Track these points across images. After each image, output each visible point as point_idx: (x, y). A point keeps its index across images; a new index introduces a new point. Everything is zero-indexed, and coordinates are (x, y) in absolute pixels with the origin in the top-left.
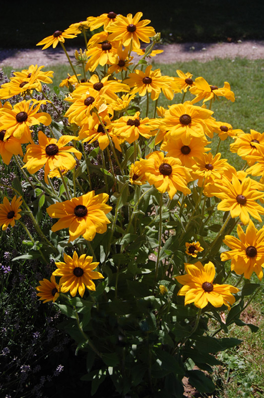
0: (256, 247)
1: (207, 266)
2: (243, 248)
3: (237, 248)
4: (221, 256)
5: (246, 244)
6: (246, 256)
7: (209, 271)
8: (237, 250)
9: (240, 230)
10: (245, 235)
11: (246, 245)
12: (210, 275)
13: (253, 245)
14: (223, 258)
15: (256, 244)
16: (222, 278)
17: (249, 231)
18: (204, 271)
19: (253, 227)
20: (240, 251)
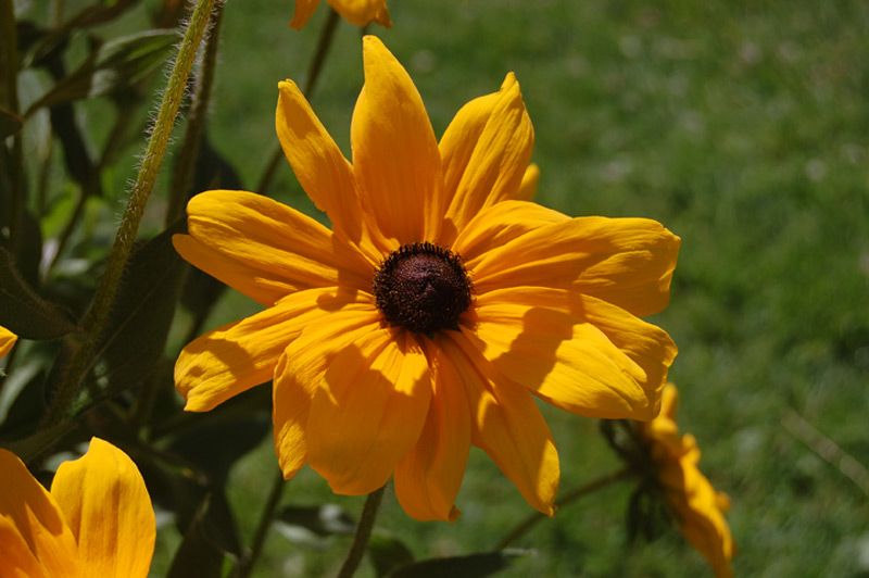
0: (458, 246)
1: (79, 480)
2: (353, 278)
3: (303, 282)
4: (180, 373)
5: (366, 245)
6: (384, 334)
7: (97, 519)
8: (310, 296)
9: (301, 127)
10: (352, 167)
11: (373, 252)
12: (112, 548)
13: (430, 237)
14: (199, 384)
15: (447, 230)
16: (219, 560)
17: (374, 130)
18: (55, 529)
19: (400, 92)
20: (328, 305)
